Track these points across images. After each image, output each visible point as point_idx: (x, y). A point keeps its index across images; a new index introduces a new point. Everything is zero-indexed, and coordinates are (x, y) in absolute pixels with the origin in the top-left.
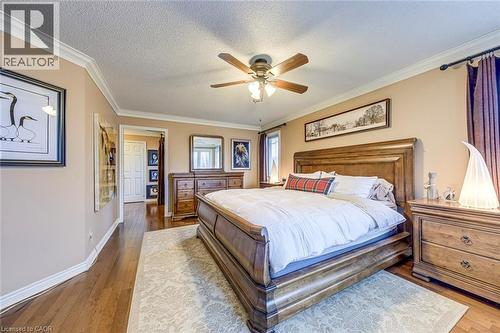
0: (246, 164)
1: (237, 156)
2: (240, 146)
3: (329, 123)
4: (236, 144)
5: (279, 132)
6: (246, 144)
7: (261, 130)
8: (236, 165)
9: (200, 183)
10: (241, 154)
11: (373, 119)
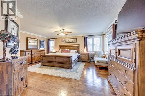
0: (44, 47)
1: (41, 45)
2: (42, 42)
3: (67, 40)
4: (41, 41)
5: (54, 40)
6: (43, 42)
7: (47, 38)
8: (41, 48)
9: (33, 53)
10: (42, 44)
11: (75, 41)
